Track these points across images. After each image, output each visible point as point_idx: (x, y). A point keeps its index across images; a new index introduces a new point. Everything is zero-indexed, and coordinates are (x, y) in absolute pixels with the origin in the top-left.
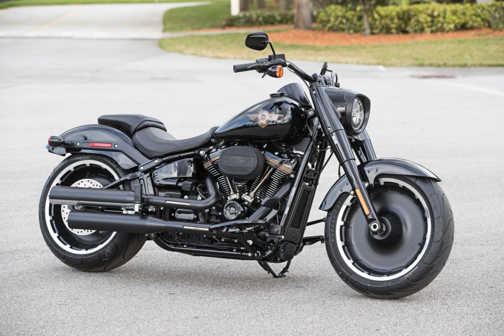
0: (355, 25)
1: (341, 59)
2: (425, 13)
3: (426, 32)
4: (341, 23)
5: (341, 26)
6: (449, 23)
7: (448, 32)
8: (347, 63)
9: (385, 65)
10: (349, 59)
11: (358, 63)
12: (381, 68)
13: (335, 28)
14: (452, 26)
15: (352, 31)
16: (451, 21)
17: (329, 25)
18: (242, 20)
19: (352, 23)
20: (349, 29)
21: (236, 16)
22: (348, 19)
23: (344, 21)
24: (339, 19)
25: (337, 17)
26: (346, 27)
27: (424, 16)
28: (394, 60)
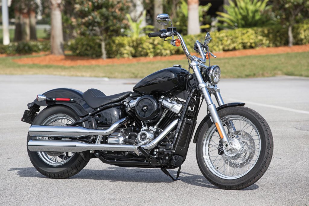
0: (97, 51)
1: (79, 74)
2: (148, 42)
3: (149, 56)
4: (86, 49)
5: (86, 52)
6: (165, 49)
7: (165, 56)
8: (82, 76)
9: (109, 78)
10: (84, 74)
11: (91, 76)
12: (106, 79)
13: (82, 53)
14: (168, 52)
15: (94, 56)
16: (167, 48)
17: (78, 52)
18: (11, 49)
19: (94, 49)
20: (92, 54)
21: (7, 46)
22: (91, 47)
23: (89, 48)
24: (85, 47)
25: (83, 45)
26: (89, 53)
27: (148, 44)
28: (117, 74)
